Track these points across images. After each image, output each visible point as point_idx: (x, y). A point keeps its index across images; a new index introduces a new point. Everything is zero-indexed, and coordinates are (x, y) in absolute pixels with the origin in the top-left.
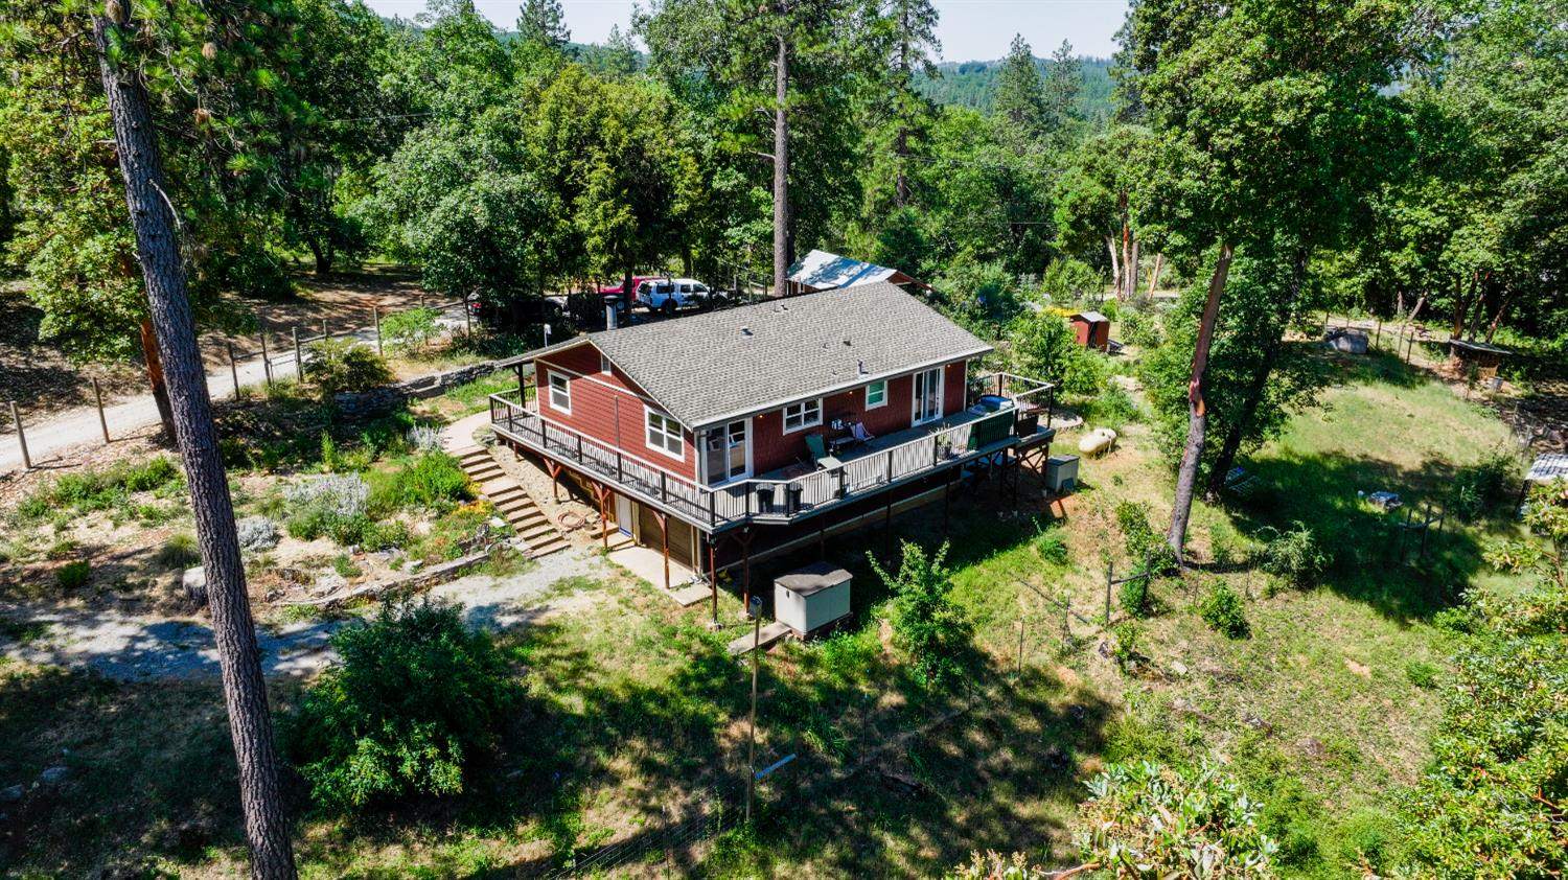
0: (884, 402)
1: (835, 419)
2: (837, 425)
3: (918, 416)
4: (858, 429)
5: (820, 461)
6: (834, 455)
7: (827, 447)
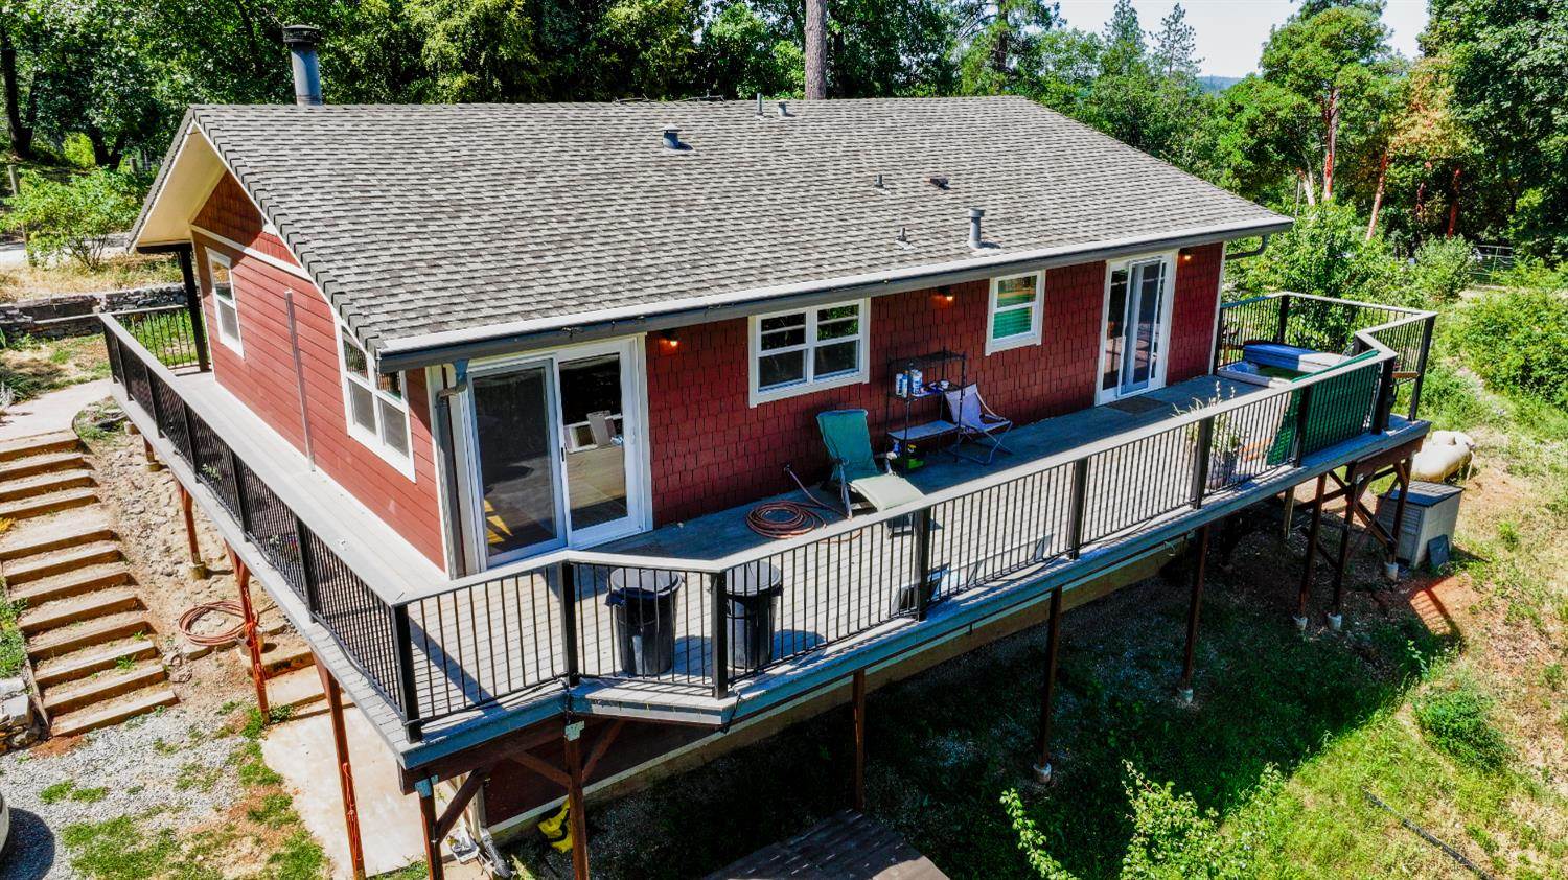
0: (1034, 336)
1: (903, 368)
2: (911, 383)
3: (1111, 380)
4: (967, 403)
5: (859, 485)
6: (900, 469)
7: (881, 445)
